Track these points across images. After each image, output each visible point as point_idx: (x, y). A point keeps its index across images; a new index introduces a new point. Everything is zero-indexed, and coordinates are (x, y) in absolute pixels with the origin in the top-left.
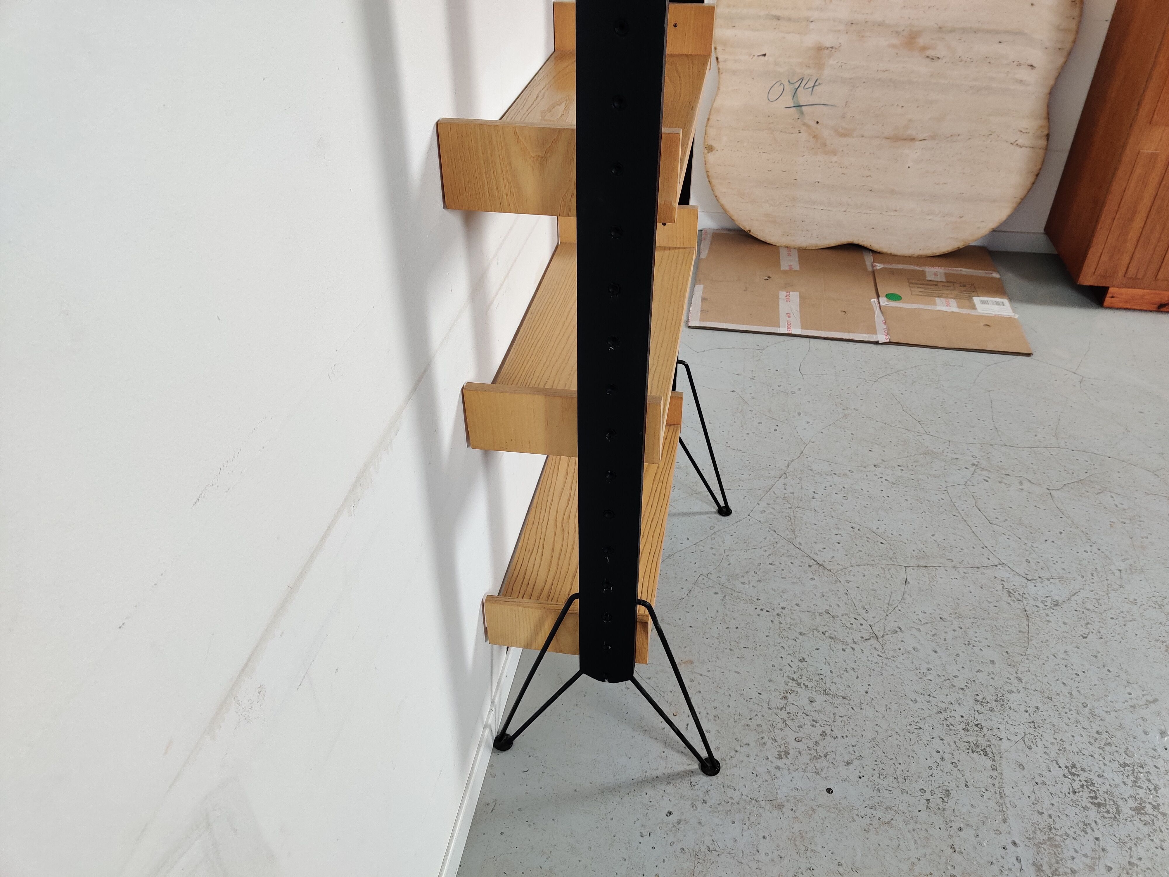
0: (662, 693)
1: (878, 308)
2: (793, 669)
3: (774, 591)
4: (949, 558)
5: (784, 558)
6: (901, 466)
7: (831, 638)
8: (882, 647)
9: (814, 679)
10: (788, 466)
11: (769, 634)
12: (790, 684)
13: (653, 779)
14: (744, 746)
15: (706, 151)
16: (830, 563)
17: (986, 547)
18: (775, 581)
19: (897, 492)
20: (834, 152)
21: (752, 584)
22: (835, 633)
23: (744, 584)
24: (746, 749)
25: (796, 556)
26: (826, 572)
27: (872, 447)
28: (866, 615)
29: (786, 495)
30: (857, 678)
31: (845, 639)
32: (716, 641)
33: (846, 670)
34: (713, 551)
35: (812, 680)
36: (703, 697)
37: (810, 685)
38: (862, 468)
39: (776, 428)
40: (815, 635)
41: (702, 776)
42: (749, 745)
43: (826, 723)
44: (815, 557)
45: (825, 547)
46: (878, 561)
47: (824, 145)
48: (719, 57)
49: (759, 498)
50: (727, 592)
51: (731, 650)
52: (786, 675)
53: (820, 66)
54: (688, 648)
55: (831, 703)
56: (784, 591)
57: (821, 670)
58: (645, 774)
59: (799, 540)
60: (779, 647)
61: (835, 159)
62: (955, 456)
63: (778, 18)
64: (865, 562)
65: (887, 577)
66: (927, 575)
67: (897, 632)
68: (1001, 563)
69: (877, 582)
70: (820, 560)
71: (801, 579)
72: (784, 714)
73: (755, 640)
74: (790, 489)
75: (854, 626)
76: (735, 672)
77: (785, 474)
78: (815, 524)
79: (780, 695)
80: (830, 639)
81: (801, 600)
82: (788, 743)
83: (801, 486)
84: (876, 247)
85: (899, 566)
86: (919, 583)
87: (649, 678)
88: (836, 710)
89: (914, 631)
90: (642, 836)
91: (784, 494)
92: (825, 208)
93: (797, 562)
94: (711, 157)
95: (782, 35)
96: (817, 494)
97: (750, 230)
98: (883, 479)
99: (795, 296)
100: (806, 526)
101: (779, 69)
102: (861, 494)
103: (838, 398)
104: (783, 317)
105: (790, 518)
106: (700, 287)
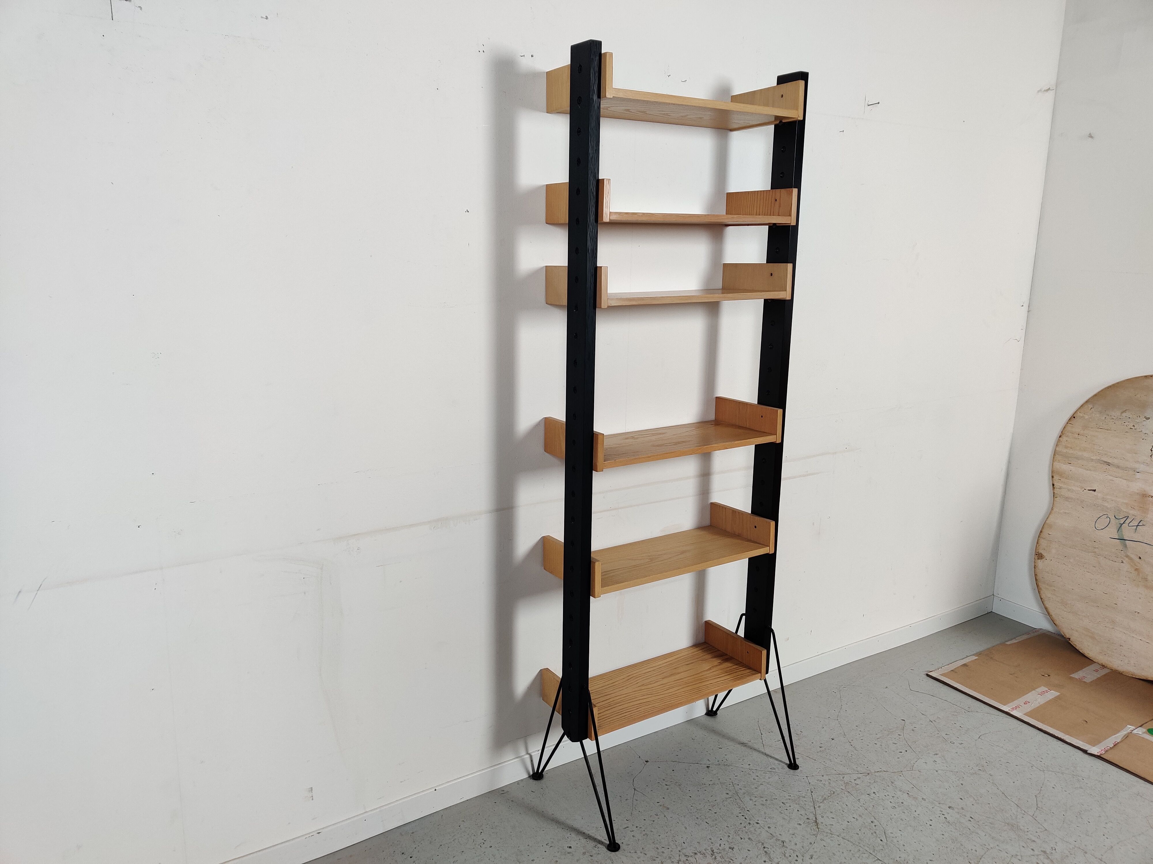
0: (634, 809)
1: (1125, 733)
2: (719, 847)
3: (765, 814)
5: (797, 806)
6: (973, 819)
7: (765, 852)
10: (878, 772)
11: (730, 827)
12: (707, 851)
13: (581, 832)
15: (1037, 558)
16: (825, 825)
18: (773, 811)
19: (942, 827)
21: (755, 803)
22: (772, 852)
23: (751, 800)
24: (642, 855)
25: (807, 809)
26: (815, 827)
27: (966, 798)
32: (696, 810)
34: (756, 778)
36: (652, 824)
37: (718, 858)
38: (936, 803)
39: (903, 751)
41: (606, 847)
42: (646, 855)
44: (819, 818)
45: (834, 818)
46: (862, 845)
47: (1146, 580)
48: (1055, 484)
49: (829, 774)
50: (735, 797)
51: (697, 818)
52: (712, 846)
53: (1144, 510)
54: (675, 803)
56: (771, 818)
57: (736, 859)
59: (822, 804)
60: (727, 835)
62: (1035, 839)
63: (1108, 464)
64: (851, 840)
69: (843, 853)
70: (820, 820)
71: (791, 820)
72: (683, 859)
73: (717, 823)
76: (685, 827)
77: (868, 774)
78: (847, 805)
79: (695, 851)
81: (775, 827)
83: (870, 785)
90: (547, 845)
91: (850, 781)
92: (1144, 639)
93: (803, 812)
94: (1040, 563)
95: (1111, 478)
96: (876, 794)
97: (1070, 639)
98: (944, 816)
99: (1053, 694)
100: (839, 803)
101: (1106, 504)
102: (910, 812)
103: (986, 762)
104: (1019, 701)
105: (834, 793)
106: (974, 658)
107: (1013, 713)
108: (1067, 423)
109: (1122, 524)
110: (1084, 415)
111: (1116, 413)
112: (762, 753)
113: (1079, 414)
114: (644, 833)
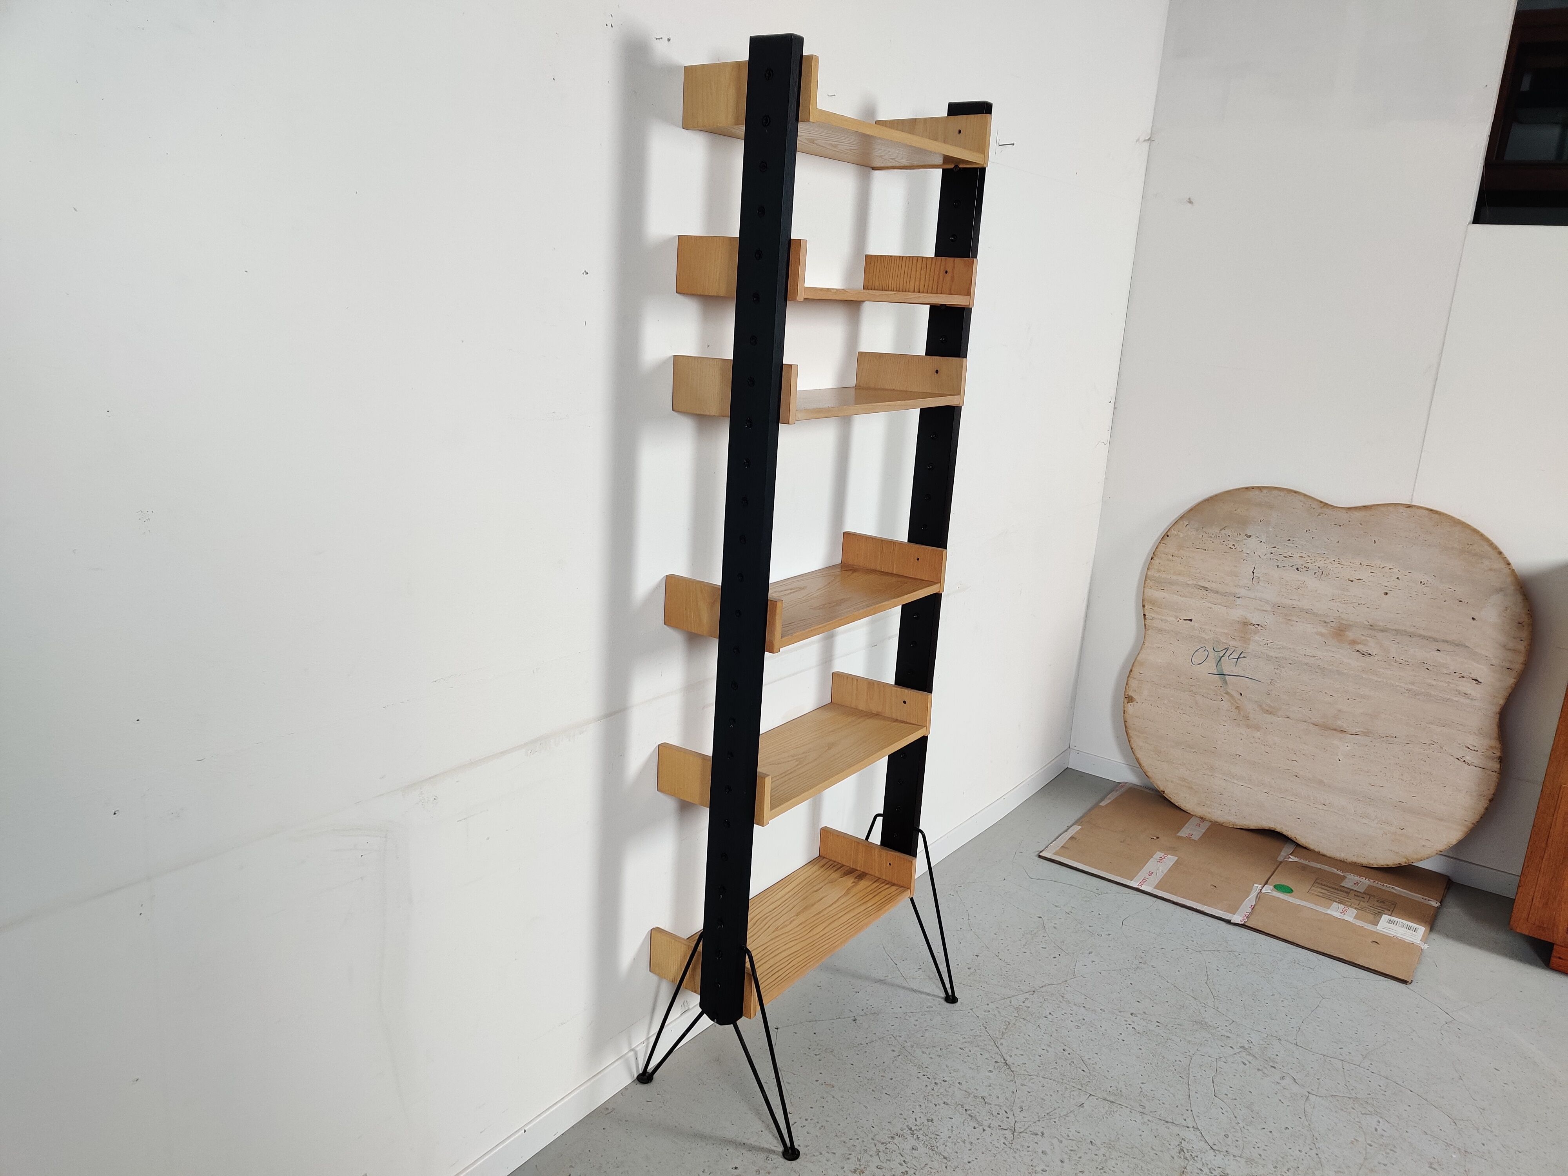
0: (792, 1097)
1: (1256, 893)
2: (916, 1123)
3: (947, 1066)
4: (1143, 1104)
5: (977, 1049)
6: (1160, 1023)
7: (970, 1115)
8: (1014, 1139)
9: (929, 1136)
10: (1043, 987)
11: (915, 1093)
12: (905, 1131)
13: (740, 1144)
14: (830, 1153)
15: (1126, 701)
16: (1017, 1066)
17: (1191, 1111)
18: (954, 1060)
19: (1136, 1040)
20: (1258, 728)
21: (930, 1056)
22: (978, 1114)
23: (924, 1053)
24: (830, 1156)
25: (989, 1051)
26: (1008, 1071)
27: (1143, 1000)
28: (1019, 1113)
29: (1020, 1007)
30: (970, 1150)
31: (983, 1121)
32: (866, 1081)
33: (964, 1141)
34: (916, 1023)
35: (927, 1136)
37: (922, 1137)
38: (1116, 1012)
39: (1057, 956)
40: (957, 1108)
41: (784, 1158)
42: (835, 1154)
43: (914, 1167)
44: (1007, 1058)
45: (1023, 1054)
46: (1066, 1082)
47: (1248, 718)
48: (1146, 614)
49: (993, 1000)
50: (904, 1053)
51: (874, 1091)
52: (907, 1124)
53: (1245, 640)
54: (837, 1077)
55: (930, 1156)
56: (956, 1071)
57: (941, 1132)
59: (1002, 1041)
60: (917, 1104)
61: (1258, 734)
62: (1228, 1034)
63: (1206, 589)
64: (1053, 1078)
65: (1065, 1096)
66: (1107, 1108)
67: (1037, 1135)
68: (1195, 1127)
69: (1051, 1095)
70: (1010, 1061)
71: (979, 1068)
72: (882, 1148)
73: (899, 1092)
75: (1000, 1116)
76: (864, 1106)
77: (1034, 992)
78: (1029, 1036)
79: (890, 1134)
81: (966, 1081)
82: (869, 1166)
83: (1042, 1005)
84: (1302, 841)
85: (1084, 1092)
86: (1093, 1111)
87: (789, 1083)
88: (930, 1163)
89: (1055, 1141)
91: (1019, 1005)
92: (1246, 785)
93: (987, 1055)
94: (1130, 708)
95: (1210, 605)
96: (1052, 1015)
97: (1164, 791)
98: (1131, 1026)
99: (1171, 859)
100: (1019, 1034)
101: (1204, 636)
102: (1096, 1030)
103: (1143, 952)
104: (1143, 873)
105: (1009, 1024)
106: (1077, 828)
107: (1143, 888)
108: (1160, 543)
109: (1222, 657)
110: (1179, 533)
111: (1215, 530)
112: (908, 989)
113: (1173, 532)
114: (819, 1126)
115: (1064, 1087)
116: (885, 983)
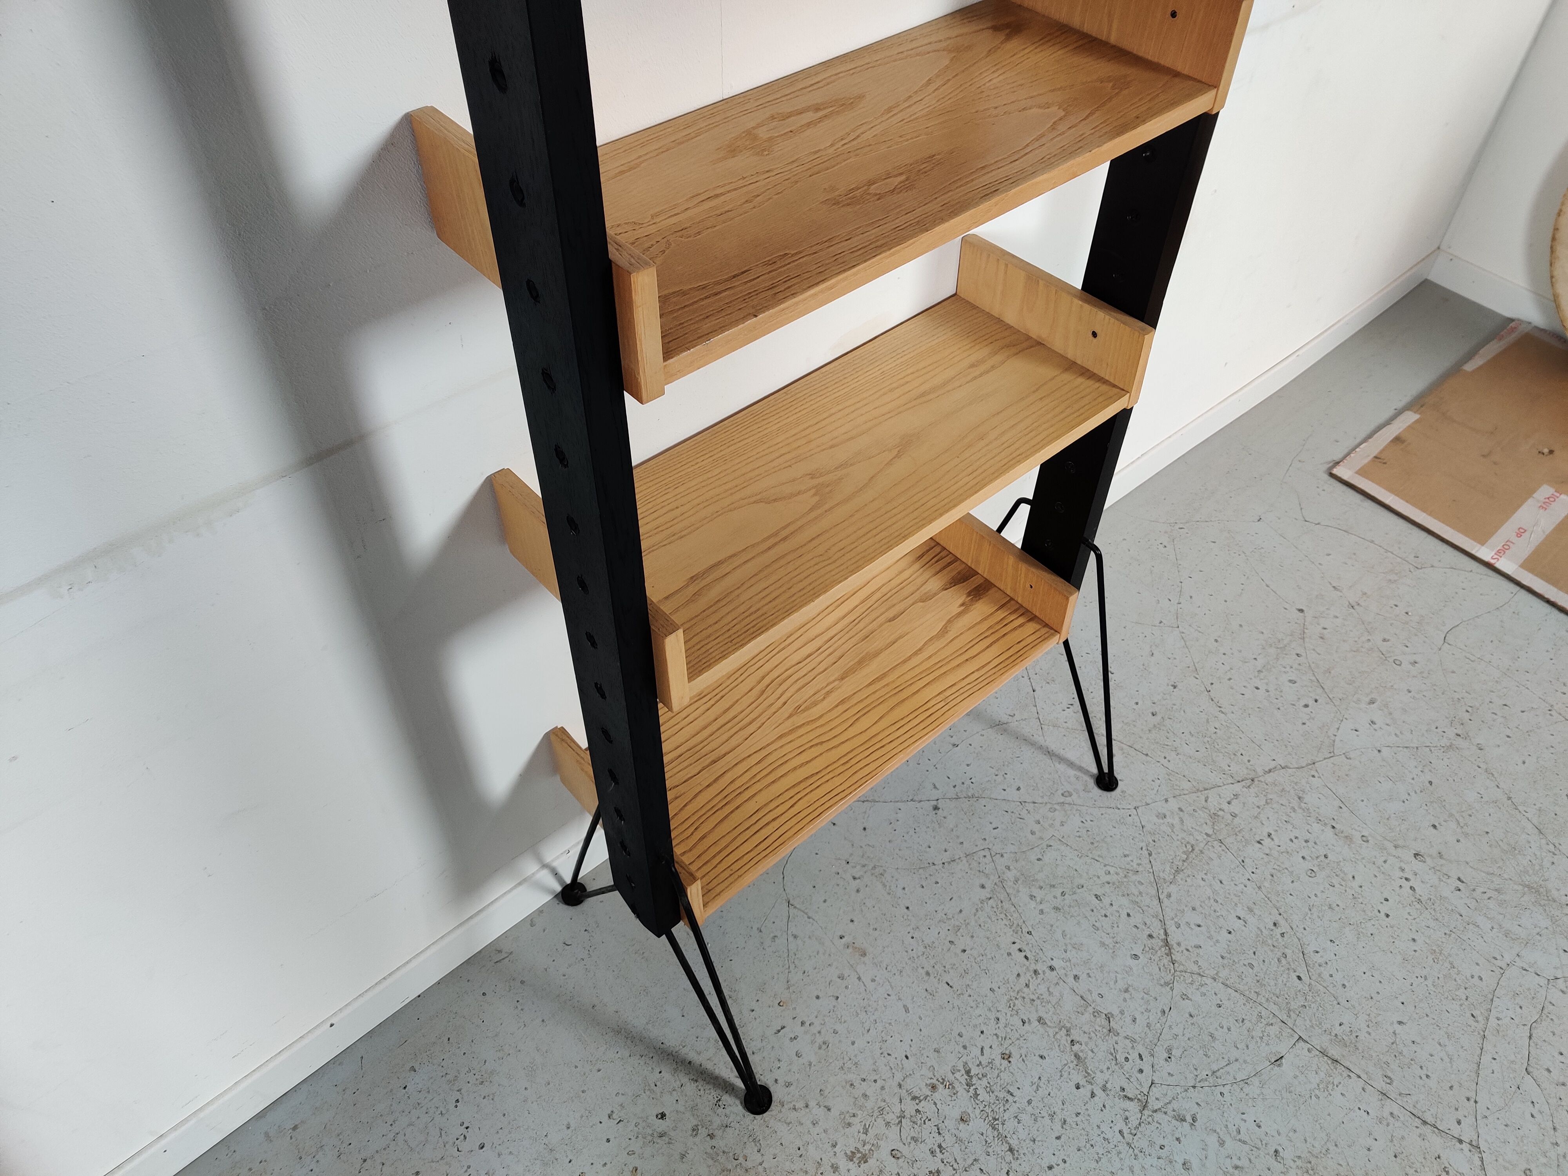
0: (792, 966)
2: (981, 1058)
3: (1064, 935)
4: (1390, 1074)
5: (1125, 901)
6: (1463, 882)
7: (1077, 1056)
8: (1140, 1124)
9: (996, 1093)
10: (1270, 771)
11: (996, 989)
12: (958, 1075)
14: (822, 1107)
16: (1185, 951)
17: (1476, 1102)
18: (1078, 923)
19: (1410, 918)
21: (1041, 907)
22: (1090, 1055)
23: (1032, 899)
24: (819, 1112)
25: (1145, 908)
26: (1166, 961)
27: (1443, 823)
28: (1162, 1062)
29: (1220, 813)
30: (1058, 1138)
31: (1095, 1073)
32: (922, 949)
33: (1052, 1116)
34: (1036, 828)
35: (993, 1092)
36: (834, 1007)
37: (983, 1095)
38: (1389, 846)
39: (1311, 703)
40: (1058, 1036)
41: (738, 1102)
42: (829, 1110)
43: (953, 1163)
44: (1172, 929)
45: (1201, 924)
46: (1263, 1000)
49: (1177, 792)
50: (998, 895)
51: (928, 974)
52: (964, 1059)
54: (876, 933)
55: (986, 1142)
56: (1077, 947)
57: (1019, 1088)
58: (681, 1047)
59: (1173, 889)
60: (992, 1016)
64: (1241, 987)
65: (1254, 1033)
66: (1322, 1075)
67: (1185, 1120)
68: (1474, 1143)
69: (1229, 1030)
70: (1174, 937)
71: (1118, 945)
72: (910, 1107)
73: (970, 983)
74: (1236, 807)
75: (1127, 1066)
76: (905, 1006)
77: (1253, 780)
78: (1221, 882)
79: (931, 1078)
80: (1073, 1057)
81: (1088, 974)
82: (878, 1147)
83: (1259, 813)
85: (1290, 1031)
86: (1296, 1077)
87: (795, 937)
88: (982, 1159)
89: (1212, 1140)
90: (609, 1117)
91: (1220, 809)
93: (1137, 919)
96: (1273, 839)
98: (1409, 884)
100: (1204, 877)
102: (1343, 883)
103: (1467, 711)
104: (1507, 531)
105: (1193, 850)
106: (1410, 417)
107: (1501, 564)
112: (1041, 748)
114: (819, 1040)
115: (1255, 1014)
116: (1005, 730)
